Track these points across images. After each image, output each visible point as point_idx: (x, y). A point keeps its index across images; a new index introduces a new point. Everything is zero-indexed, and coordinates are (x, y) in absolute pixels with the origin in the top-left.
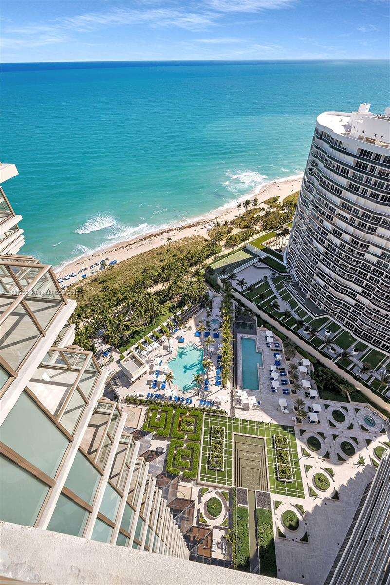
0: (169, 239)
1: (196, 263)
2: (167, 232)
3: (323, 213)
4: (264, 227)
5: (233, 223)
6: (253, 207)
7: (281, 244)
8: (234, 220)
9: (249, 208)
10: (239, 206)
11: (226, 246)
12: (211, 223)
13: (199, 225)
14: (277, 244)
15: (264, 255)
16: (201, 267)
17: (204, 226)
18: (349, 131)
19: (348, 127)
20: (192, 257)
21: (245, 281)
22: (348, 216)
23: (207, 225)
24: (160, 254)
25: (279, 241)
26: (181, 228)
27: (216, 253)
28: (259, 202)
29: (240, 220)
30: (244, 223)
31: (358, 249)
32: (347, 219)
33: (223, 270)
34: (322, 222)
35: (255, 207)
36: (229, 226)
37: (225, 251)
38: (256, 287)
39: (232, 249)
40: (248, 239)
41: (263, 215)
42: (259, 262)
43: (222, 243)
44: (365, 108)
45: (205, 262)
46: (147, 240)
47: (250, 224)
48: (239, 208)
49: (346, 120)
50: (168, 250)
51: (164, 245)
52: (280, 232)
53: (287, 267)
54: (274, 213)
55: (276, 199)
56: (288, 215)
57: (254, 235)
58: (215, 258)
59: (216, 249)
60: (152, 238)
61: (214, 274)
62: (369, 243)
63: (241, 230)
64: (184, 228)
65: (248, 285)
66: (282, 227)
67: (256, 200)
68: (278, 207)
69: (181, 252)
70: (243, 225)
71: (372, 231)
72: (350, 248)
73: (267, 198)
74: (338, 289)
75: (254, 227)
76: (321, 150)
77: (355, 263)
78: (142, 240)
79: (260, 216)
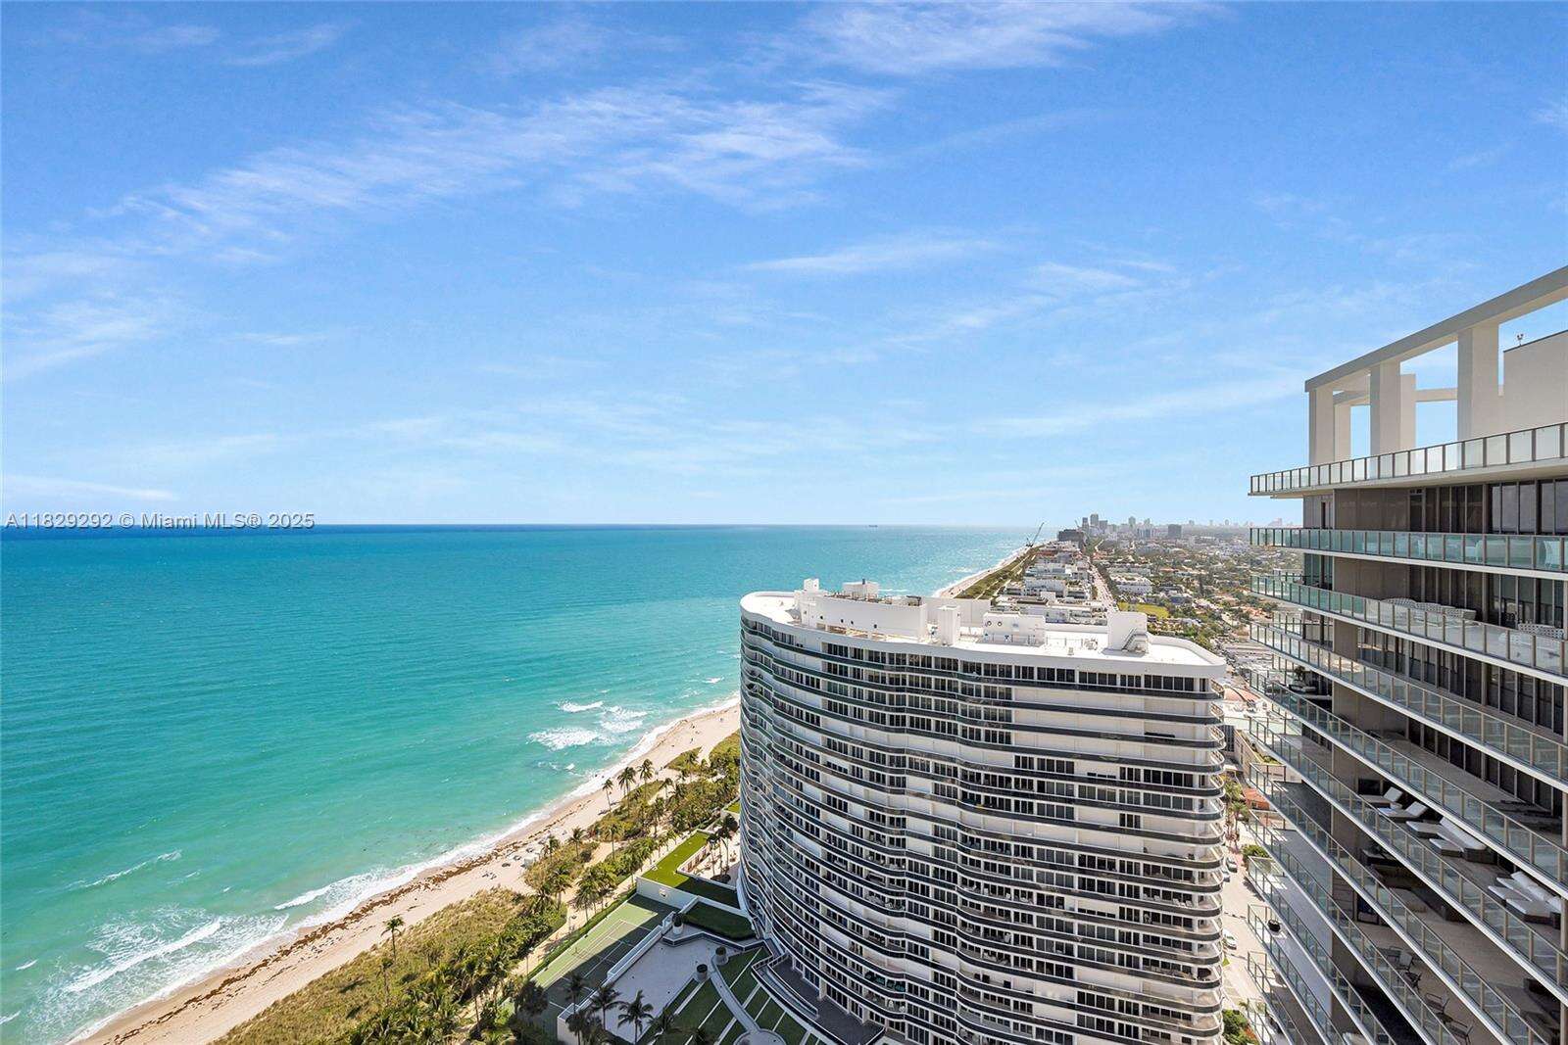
0: (393, 924)
1: (484, 984)
2: (391, 898)
3: (796, 768)
4: (675, 825)
5: (594, 831)
6: (642, 782)
7: (724, 859)
8: (598, 824)
9: (633, 786)
10: (608, 784)
11: (580, 901)
12: (535, 845)
13: (497, 855)
14: (714, 862)
15: (687, 901)
16: (500, 994)
17: (515, 854)
18: (800, 618)
19: (795, 613)
20: (471, 967)
21: (644, 1002)
22: (846, 765)
23: (522, 851)
24: (352, 987)
25: (717, 851)
26: (438, 880)
27: (550, 931)
28: (655, 766)
29: (614, 820)
30: (625, 826)
31: (889, 832)
32: (845, 771)
33: (574, 984)
34: (799, 786)
35: (649, 781)
36: (584, 842)
37: (577, 918)
38: (677, 1012)
39: (599, 907)
40: (640, 867)
41: (670, 796)
42: (677, 925)
43: (568, 895)
44: (812, 585)
45: (514, 972)
46: (307, 949)
47: (640, 825)
48: (609, 790)
49: (789, 603)
50: (387, 964)
51: (375, 948)
52: (716, 829)
53: (751, 919)
54: (694, 786)
55: (692, 756)
56: (726, 785)
57: (655, 852)
58: (548, 948)
59: (549, 918)
60: (332, 934)
61: (546, 1004)
62: (902, 812)
63: (618, 845)
64: (450, 874)
65: (656, 1013)
66: (719, 816)
67: (647, 764)
68: (702, 770)
69: (434, 957)
70: (622, 832)
71: (899, 786)
72: (872, 833)
73: (673, 754)
74: (883, 945)
75: (652, 829)
76: (760, 650)
77: (893, 868)
78: (287, 953)
79: (661, 799)
